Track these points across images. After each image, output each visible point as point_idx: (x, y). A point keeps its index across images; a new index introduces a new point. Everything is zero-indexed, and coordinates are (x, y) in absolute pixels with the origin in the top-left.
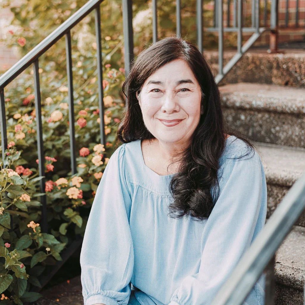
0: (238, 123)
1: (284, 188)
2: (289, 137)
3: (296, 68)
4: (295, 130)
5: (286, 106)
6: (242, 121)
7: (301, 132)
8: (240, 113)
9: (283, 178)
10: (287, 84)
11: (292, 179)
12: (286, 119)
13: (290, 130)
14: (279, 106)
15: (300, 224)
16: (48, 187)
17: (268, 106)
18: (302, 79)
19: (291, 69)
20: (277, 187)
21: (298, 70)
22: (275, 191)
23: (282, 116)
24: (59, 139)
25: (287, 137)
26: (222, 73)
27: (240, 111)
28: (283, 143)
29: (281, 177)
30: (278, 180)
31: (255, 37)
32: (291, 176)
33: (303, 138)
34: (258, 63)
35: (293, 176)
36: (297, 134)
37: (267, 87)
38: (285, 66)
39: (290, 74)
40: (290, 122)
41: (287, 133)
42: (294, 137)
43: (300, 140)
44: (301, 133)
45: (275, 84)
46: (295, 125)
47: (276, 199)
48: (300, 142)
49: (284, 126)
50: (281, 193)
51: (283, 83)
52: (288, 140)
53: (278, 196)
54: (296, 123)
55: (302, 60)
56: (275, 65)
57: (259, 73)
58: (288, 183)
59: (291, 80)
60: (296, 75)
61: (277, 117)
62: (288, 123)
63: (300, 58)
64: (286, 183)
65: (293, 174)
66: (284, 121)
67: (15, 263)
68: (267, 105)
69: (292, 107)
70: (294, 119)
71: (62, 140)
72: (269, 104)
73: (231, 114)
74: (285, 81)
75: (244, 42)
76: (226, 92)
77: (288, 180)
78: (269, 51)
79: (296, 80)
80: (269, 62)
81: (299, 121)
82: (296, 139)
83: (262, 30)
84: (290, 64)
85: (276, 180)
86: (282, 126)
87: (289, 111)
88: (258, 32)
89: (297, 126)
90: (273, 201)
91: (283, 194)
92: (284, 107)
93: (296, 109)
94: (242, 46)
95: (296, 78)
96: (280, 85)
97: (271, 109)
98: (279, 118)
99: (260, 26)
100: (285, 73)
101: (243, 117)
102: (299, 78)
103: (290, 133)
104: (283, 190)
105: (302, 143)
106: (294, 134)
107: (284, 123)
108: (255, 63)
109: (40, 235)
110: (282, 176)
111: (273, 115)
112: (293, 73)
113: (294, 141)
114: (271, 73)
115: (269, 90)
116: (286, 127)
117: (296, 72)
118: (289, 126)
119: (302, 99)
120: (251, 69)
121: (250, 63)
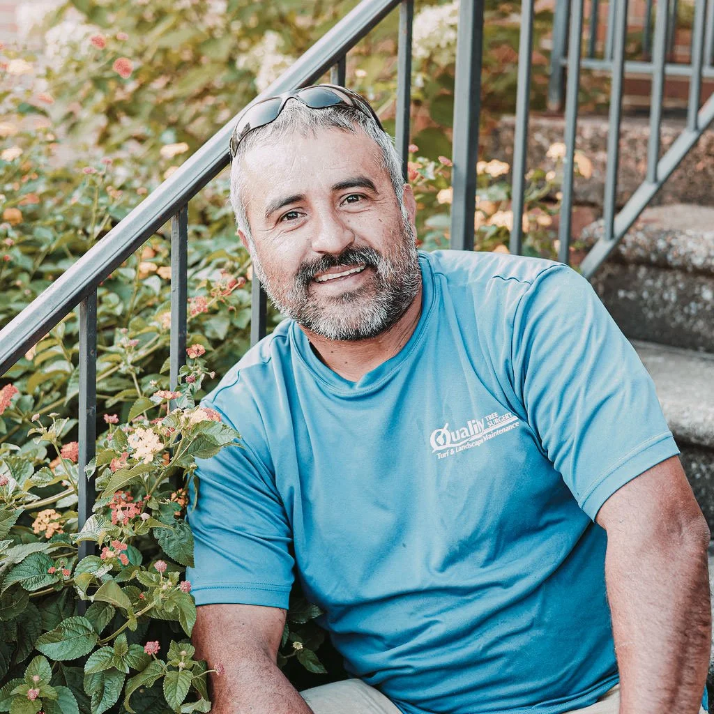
0: (693, 307)
6: (706, 303)
8: (702, 284)
26: (656, 180)
27: (702, 279)
73: (675, 283)
76: (666, 228)
101: (707, 295)
120: (705, 170)
121: (700, 156)
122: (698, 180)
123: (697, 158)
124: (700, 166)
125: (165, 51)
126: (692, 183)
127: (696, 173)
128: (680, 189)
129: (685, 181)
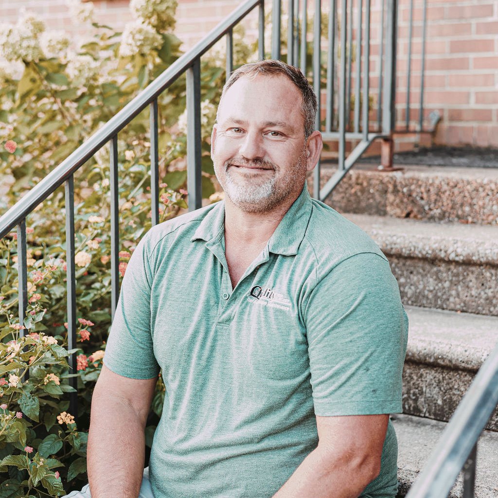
1: (421, 366)
2: (420, 293)
3: (422, 193)
4: (428, 282)
5: (415, 247)
7: (437, 285)
9: (420, 352)
10: (408, 216)
11: (434, 353)
12: (415, 267)
13: (421, 283)
14: (405, 248)
15: (445, 419)
16: (82, 363)
17: (389, 247)
18: (430, 209)
19: (414, 195)
20: (411, 364)
21: (425, 195)
22: (408, 371)
23: (409, 262)
24: (89, 294)
25: (416, 292)
28: (410, 302)
29: (417, 350)
30: (413, 355)
31: (363, 146)
32: (432, 348)
33: (439, 294)
34: (365, 184)
35: (435, 348)
36: (432, 288)
37: (381, 219)
38: (405, 190)
39: (414, 202)
40: (421, 271)
41: (417, 288)
42: (426, 292)
43: (436, 297)
44: (437, 288)
45: (391, 216)
46: (429, 275)
47: (409, 382)
48: (436, 301)
49: (412, 276)
50: (417, 374)
51: (404, 215)
52: (417, 297)
53: (412, 378)
54: (429, 272)
55: (431, 181)
56: (391, 187)
57: (369, 199)
58: (427, 358)
59: (415, 210)
60: (423, 202)
61: (401, 264)
62: (418, 273)
63: (428, 179)
64: (426, 360)
65: (435, 345)
66: (412, 269)
67: (45, 473)
68: (387, 245)
69: (424, 250)
70: (427, 267)
71: (92, 295)
72: (391, 244)
74: (406, 212)
75: (347, 153)
77: (428, 354)
78: (381, 168)
79: (422, 210)
80: (381, 182)
81: (435, 269)
82: (430, 296)
83: (371, 136)
84: (413, 187)
85: (410, 354)
86: (409, 278)
87: (420, 256)
88: (367, 140)
89: (432, 277)
90: (405, 386)
91: (419, 374)
92: (413, 249)
93: (430, 252)
94: (345, 158)
95: (423, 207)
96: (399, 217)
97: (393, 251)
98: (404, 265)
99: (369, 132)
100: (405, 200)
102: (427, 208)
103: (421, 287)
104: (419, 369)
105: (439, 302)
106: (427, 288)
107: (411, 273)
108: (361, 184)
109: (76, 434)
110: (420, 349)
111: (396, 261)
112: (418, 198)
113: (428, 298)
114: (386, 199)
115: (385, 224)
116: (415, 278)
117: (422, 198)
118: (420, 276)
119: (439, 238)
120: (356, 193)
121: (353, 185)
122: (352, 198)
123: (351, 186)
124: (353, 191)
125: (47, 135)
126: (349, 201)
127: (351, 195)
128: (343, 205)
129: (345, 200)
